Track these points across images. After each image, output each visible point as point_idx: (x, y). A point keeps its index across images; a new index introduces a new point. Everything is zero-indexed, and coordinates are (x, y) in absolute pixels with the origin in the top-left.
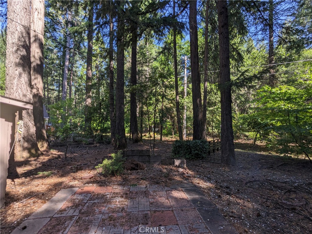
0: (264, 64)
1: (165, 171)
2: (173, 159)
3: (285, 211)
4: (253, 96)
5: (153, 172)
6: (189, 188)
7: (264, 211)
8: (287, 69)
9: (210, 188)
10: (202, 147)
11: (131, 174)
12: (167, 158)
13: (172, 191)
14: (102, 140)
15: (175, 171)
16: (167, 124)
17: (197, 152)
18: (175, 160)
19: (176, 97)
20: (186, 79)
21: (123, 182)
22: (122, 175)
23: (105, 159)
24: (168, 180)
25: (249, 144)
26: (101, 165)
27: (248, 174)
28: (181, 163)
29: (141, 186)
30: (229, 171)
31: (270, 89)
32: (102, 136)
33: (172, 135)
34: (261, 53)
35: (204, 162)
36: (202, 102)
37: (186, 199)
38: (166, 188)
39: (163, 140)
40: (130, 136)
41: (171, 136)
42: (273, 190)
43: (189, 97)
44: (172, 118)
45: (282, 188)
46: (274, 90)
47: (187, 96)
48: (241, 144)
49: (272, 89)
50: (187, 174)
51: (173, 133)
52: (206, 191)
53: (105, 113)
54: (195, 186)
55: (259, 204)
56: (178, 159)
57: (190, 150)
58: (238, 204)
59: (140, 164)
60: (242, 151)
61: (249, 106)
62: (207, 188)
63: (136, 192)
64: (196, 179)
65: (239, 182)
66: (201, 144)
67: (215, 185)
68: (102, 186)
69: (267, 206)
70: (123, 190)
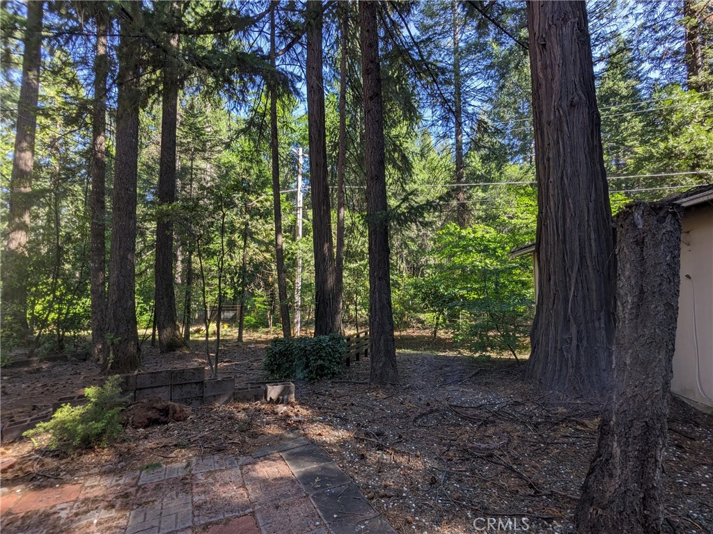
0: (449, 183)
1: (241, 416)
2: (264, 383)
3: (476, 463)
4: (432, 242)
5: (211, 423)
6: (298, 450)
7: (443, 471)
8: (484, 195)
9: (345, 442)
10: (333, 351)
11: (146, 438)
12: (251, 383)
13: (255, 463)
14: (59, 351)
15: (268, 414)
16: (255, 301)
17: (322, 362)
18: (269, 387)
19: (276, 238)
20: (300, 197)
21: (119, 462)
22: (116, 445)
23: (63, 405)
24: (247, 439)
25: (425, 336)
26: (45, 424)
27: (420, 399)
28: (282, 394)
29: (173, 464)
30: (385, 399)
31: (458, 230)
32: (61, 339)
33: (267, 326)
34: (444, 160)
35: (336, 383)
36: (335, 250)
37: (288, 478)
38: (242, 459)
39: (244, 340)
40: (154, 334)
41: (266, 330)
42: (460, 425)
43: (308, 238)
44: (268, 286)
45: (474, 419)
46: (464, 232)
47: (304, 235)
48: (412, 338)
49: (461, 229)
50: (297, 415)
51: (270, 322)
52: (335, 450)
53: (77, 275)
54: (313, 442)
55: (436, 459)
56: (275, 382)
57: (307, 359)
58: (398, 466)
59: (174, 406)
60: (412, 352)
61: (427, 261)
62: (338, 442)
63: (158, 485)
64: (316, 426)
65: (402, 418)
66: (330, 343)
67: (355, 433)
68: (45, 487)
69: (449, 460)
70: (119, 485)
